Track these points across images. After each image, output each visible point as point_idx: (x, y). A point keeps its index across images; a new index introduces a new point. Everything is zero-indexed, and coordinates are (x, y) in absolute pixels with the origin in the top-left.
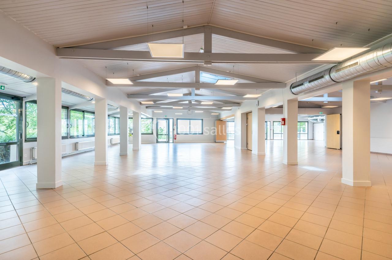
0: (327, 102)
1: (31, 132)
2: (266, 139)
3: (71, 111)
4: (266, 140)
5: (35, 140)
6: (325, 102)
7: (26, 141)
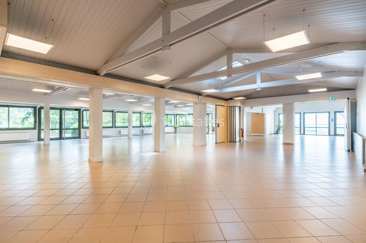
0: (260, 89)
1: (85, 124)
2: (208, 133)
3: (116, 113)
4: (207, 135)
5: (88, 128)
6: (257, 89)
7: (82, 128)
